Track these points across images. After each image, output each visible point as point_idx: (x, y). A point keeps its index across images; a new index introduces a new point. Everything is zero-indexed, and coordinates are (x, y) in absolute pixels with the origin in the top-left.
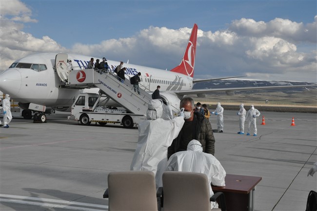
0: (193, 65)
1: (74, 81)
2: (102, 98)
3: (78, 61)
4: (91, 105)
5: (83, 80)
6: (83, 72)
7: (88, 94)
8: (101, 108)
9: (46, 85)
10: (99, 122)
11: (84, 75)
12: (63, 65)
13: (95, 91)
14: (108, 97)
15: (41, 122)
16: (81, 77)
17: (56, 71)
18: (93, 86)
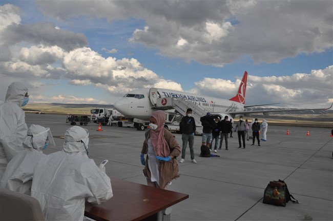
0: (244, 96)
1: (160, 105)
2: (178, 116)
3: (164, 93)
4: (170, 119)
5: (165, 104)
6: (165, 99)
7: (169, 113)
8: (176, 122)
9: (143, 107)
10: (176, 131)
11: (166, 101)
12: (155, 95)
13: (173, 111)
14: (181, 115)
15: (141, 130)
16: (164, 102)
17: (150, 99)
18: (171, 108)
